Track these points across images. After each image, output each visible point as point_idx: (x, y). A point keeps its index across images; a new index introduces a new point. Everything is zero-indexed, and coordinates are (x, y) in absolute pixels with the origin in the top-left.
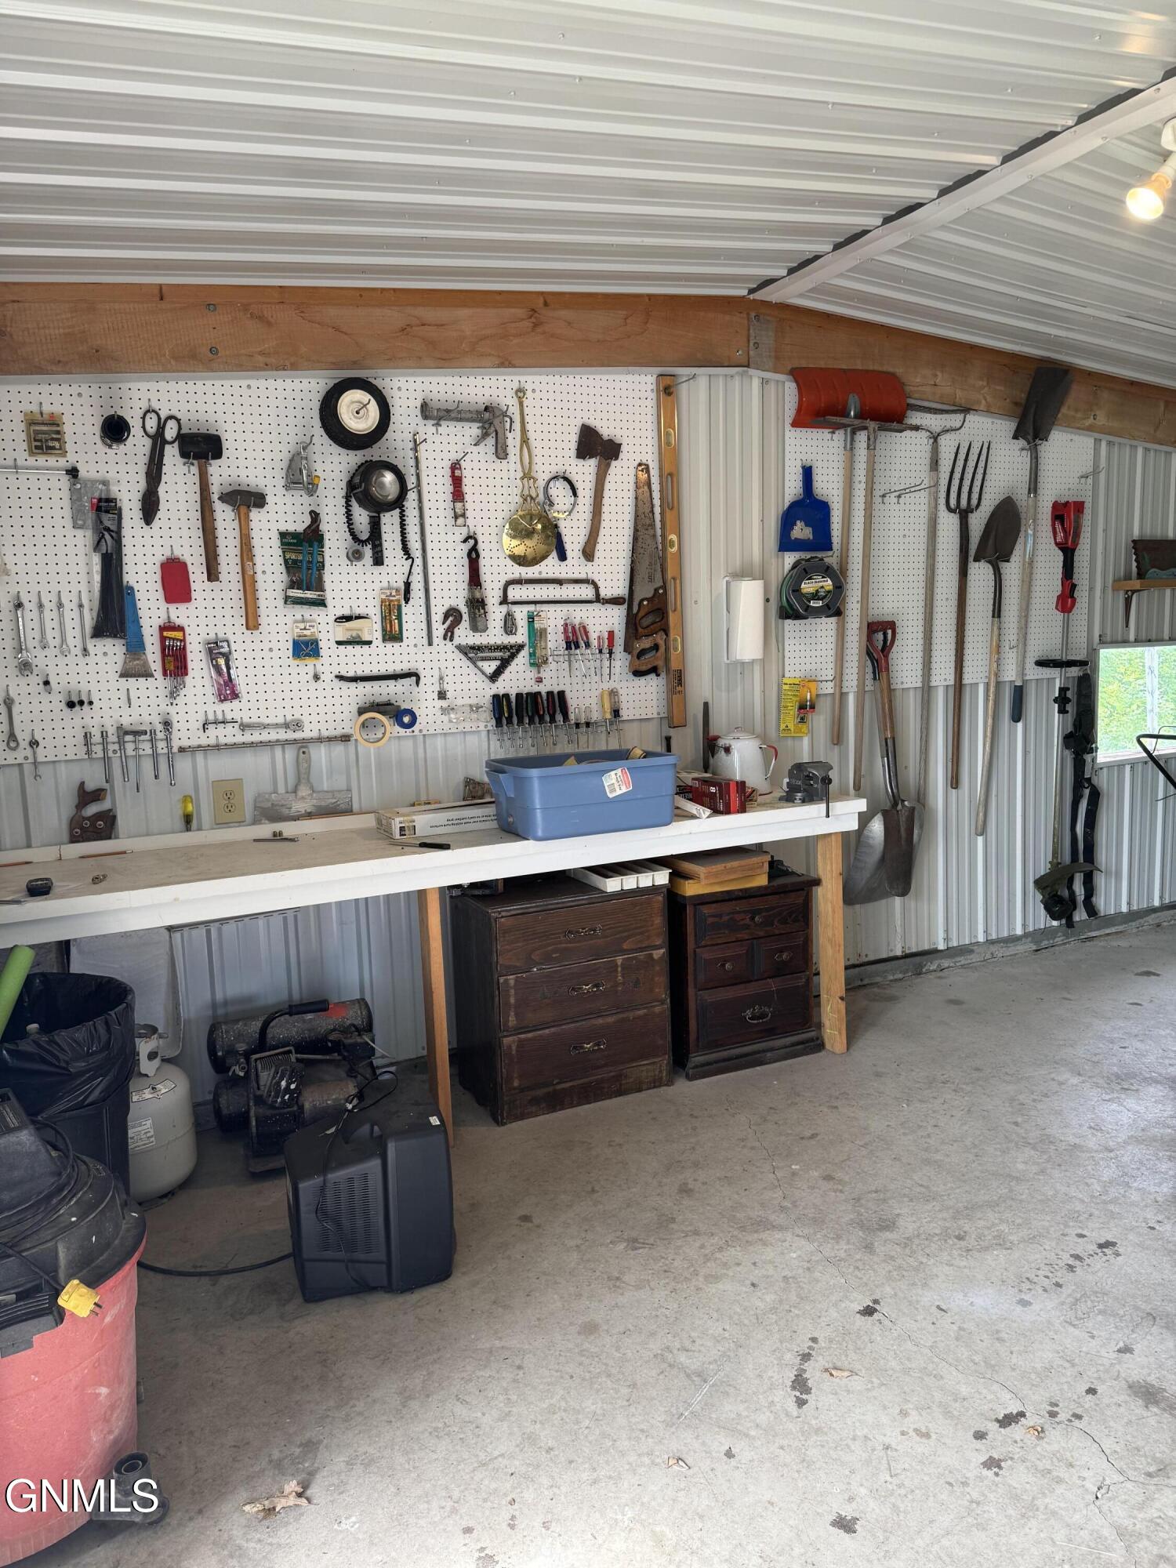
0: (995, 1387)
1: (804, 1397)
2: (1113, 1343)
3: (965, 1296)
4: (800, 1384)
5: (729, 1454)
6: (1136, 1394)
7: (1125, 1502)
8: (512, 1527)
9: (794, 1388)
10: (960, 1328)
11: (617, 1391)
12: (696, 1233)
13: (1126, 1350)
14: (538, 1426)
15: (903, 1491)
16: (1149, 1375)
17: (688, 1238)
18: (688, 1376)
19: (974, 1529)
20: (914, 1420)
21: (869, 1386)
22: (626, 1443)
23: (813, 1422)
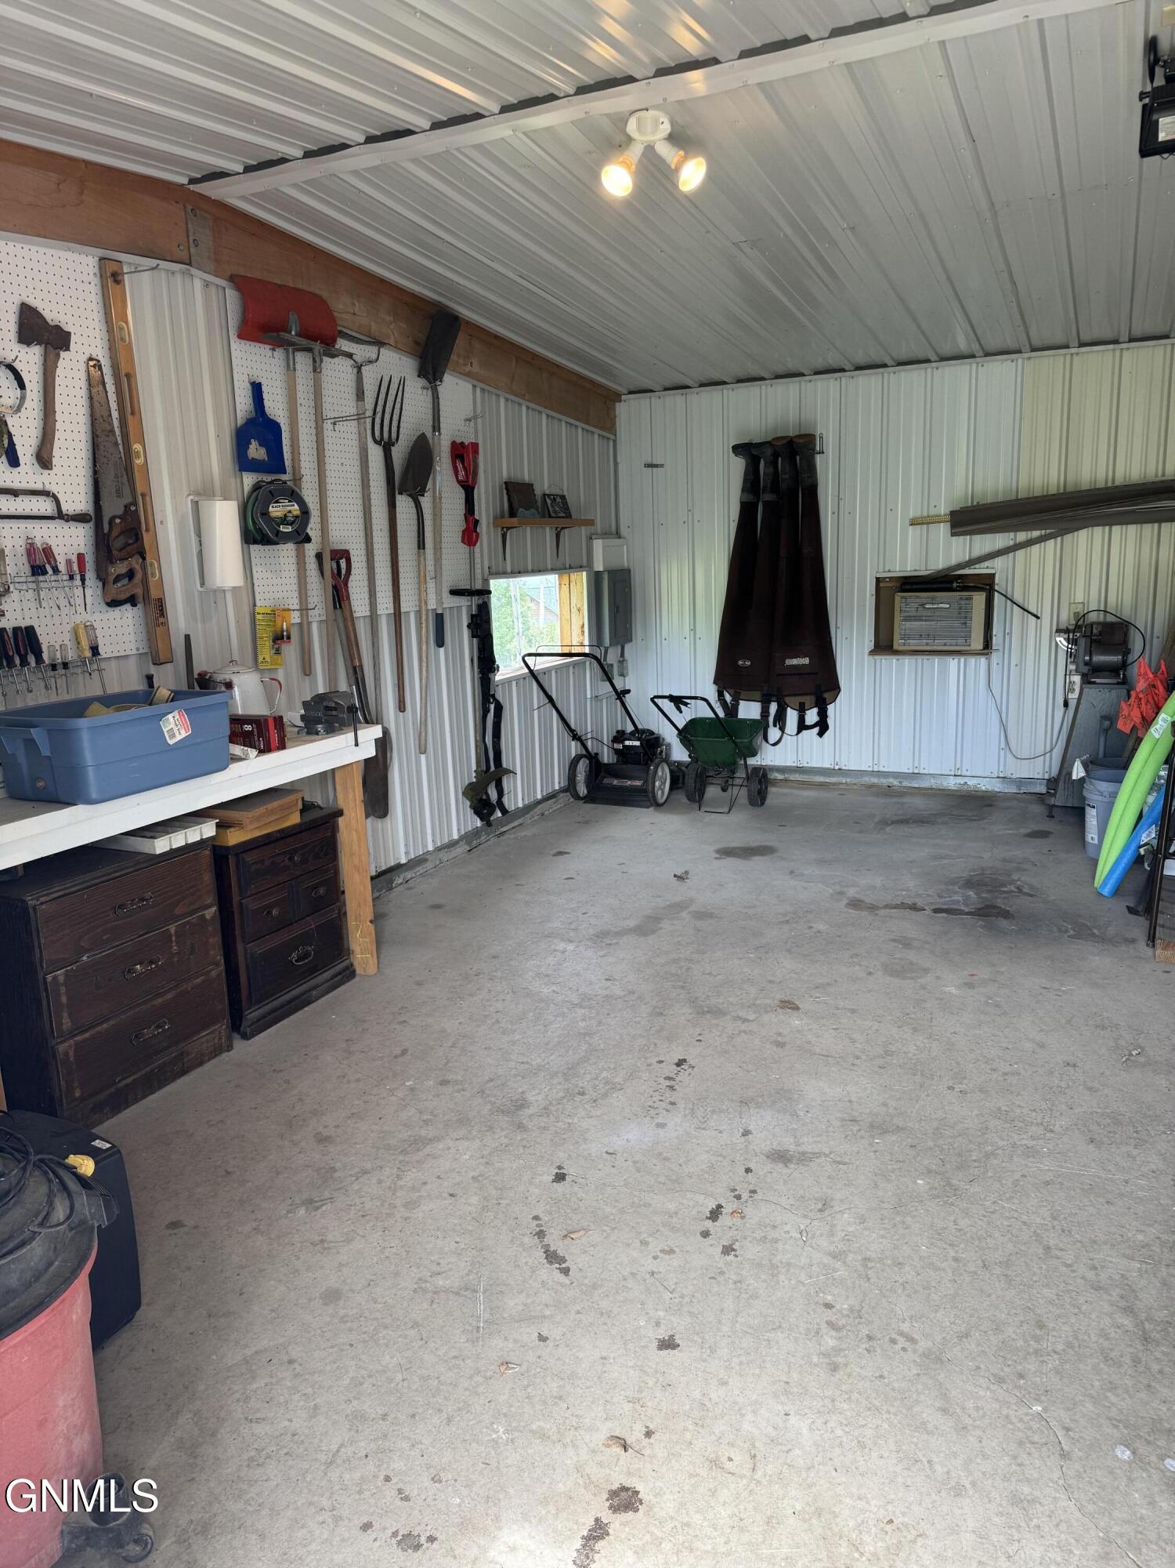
0: (689, 1195)
1: (564, 1265)
2: (736, 1131)
3: (619, 1136)
4: (552, 1257)
5: (542, 1339)
6: (774, 1160)
7: (821, 1235)
8: (407, 1499)
9: (551, 1263)
10: (635, 1162)
11: (406, 1337)
12: (365, 1172)
13: (746, 1133)
14: (355, 1403)
15: (687, 1299)
16: (772, 1144)
17: (361, 1180)
18: (457, 1294)
19: (751, 1301)
20: (655, 1246)
21: (605, 1234)
22: (450, 1374)
23: (586, 1281)
